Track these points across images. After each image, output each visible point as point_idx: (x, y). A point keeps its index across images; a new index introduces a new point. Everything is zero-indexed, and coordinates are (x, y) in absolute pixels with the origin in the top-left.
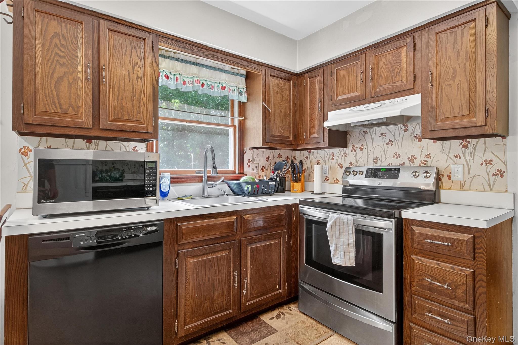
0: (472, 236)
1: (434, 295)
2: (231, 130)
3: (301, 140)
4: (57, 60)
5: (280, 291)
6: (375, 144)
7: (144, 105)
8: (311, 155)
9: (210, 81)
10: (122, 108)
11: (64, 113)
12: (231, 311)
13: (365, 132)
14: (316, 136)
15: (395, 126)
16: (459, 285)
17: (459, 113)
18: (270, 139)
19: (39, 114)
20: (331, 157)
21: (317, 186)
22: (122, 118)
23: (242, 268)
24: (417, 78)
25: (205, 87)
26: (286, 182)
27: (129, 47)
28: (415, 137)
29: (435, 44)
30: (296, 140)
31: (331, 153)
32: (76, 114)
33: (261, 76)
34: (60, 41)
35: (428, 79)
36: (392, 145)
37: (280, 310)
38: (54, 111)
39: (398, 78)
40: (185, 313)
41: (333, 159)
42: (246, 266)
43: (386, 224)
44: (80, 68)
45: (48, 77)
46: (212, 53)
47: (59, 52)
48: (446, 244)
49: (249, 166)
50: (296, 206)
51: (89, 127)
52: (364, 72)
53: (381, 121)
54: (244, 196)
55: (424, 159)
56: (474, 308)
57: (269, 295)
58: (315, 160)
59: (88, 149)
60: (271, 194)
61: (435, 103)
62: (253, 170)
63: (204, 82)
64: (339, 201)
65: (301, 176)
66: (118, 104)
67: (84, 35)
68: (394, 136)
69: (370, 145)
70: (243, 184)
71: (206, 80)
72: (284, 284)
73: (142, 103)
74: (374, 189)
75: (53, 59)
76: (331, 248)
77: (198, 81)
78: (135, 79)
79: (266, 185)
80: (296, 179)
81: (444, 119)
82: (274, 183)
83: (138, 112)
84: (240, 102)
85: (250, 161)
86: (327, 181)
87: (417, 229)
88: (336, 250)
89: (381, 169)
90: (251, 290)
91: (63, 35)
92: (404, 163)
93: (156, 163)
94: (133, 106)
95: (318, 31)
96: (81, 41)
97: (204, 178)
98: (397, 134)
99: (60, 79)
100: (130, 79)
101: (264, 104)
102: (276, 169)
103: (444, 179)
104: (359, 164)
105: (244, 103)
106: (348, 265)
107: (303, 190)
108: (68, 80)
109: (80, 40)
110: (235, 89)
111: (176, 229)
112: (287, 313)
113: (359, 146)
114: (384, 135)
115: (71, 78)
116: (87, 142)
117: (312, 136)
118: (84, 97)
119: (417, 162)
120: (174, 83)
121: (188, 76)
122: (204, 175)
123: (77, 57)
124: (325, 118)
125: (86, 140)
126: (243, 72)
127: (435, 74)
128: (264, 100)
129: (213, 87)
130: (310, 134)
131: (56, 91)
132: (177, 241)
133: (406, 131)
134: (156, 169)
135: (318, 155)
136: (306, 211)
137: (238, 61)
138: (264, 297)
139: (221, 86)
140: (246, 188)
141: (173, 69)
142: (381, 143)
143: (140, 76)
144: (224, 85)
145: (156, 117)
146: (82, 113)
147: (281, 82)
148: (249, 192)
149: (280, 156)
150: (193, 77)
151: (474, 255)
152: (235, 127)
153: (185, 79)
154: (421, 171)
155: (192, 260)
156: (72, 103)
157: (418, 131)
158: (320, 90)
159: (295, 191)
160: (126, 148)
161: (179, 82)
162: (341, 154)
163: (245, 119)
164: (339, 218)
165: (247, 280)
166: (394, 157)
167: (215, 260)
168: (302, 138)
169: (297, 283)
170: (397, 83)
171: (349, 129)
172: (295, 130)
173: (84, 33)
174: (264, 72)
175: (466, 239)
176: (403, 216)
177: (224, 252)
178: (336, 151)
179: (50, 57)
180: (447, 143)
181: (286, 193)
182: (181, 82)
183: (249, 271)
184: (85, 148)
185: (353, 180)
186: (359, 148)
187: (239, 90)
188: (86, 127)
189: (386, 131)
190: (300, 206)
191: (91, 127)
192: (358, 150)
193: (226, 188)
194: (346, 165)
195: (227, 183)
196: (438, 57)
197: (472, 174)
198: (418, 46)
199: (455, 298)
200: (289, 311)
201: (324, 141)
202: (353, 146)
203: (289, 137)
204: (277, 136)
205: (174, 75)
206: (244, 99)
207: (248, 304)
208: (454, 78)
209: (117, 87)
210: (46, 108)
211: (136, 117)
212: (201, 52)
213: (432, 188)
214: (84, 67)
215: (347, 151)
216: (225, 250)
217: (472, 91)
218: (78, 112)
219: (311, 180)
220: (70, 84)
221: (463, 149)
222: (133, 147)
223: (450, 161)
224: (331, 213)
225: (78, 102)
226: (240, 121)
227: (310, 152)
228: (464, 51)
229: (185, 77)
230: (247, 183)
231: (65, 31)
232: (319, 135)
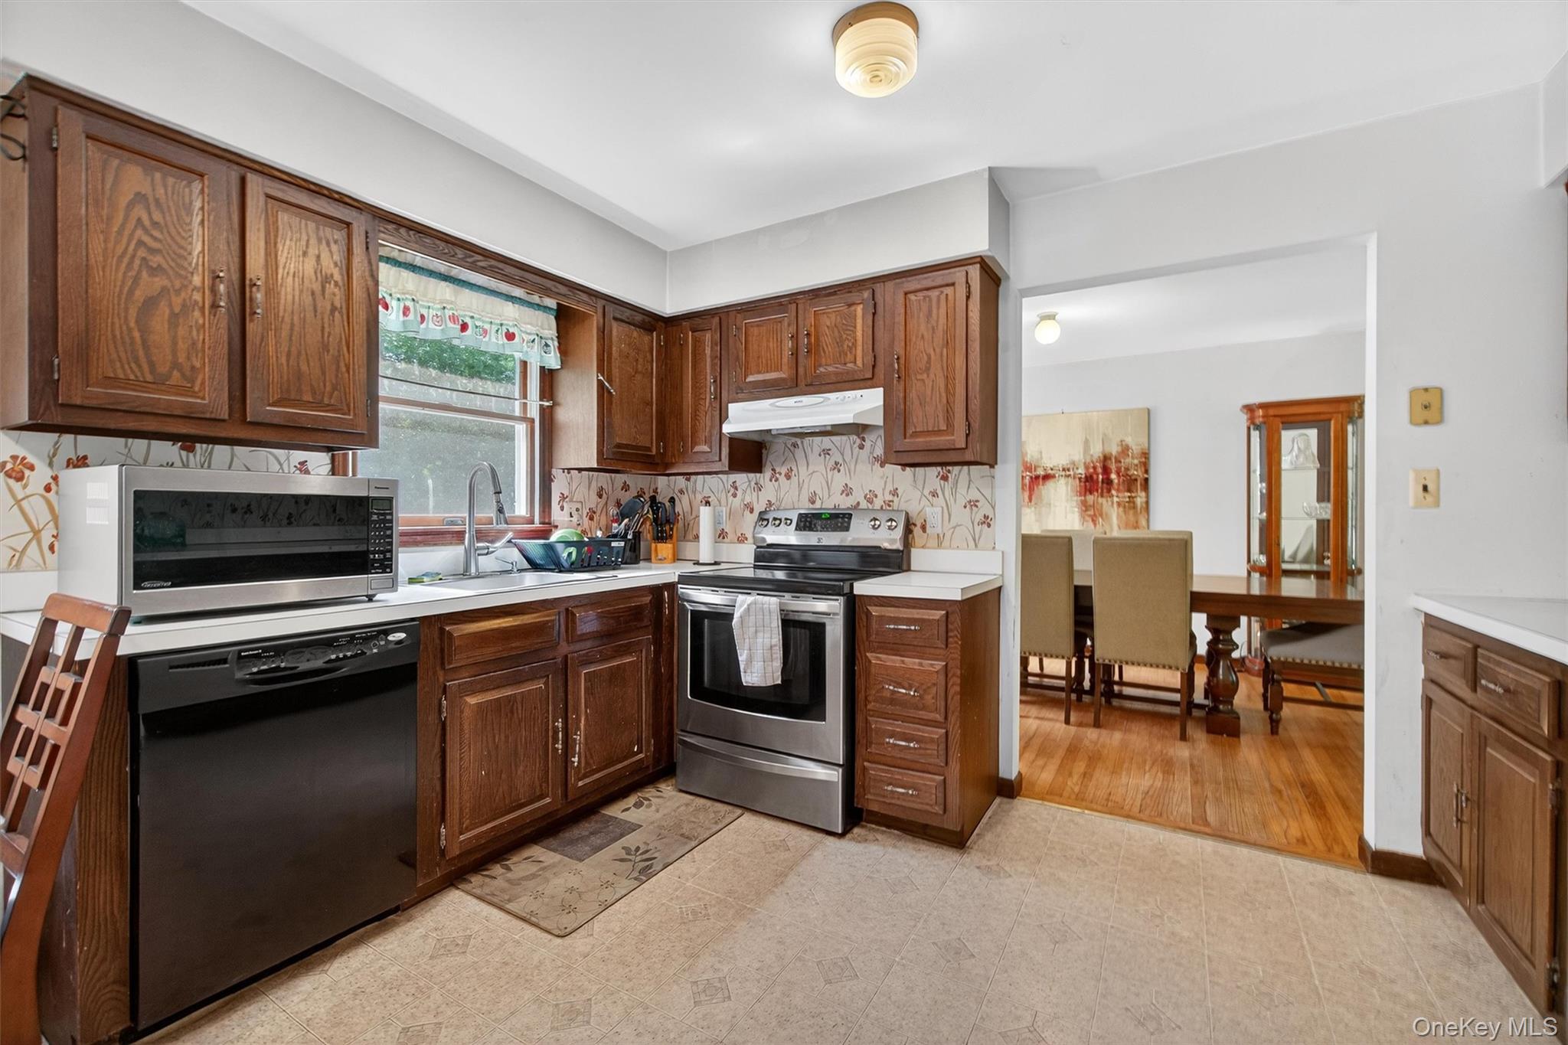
0: (944, 612)
1: (898, 710)
2: (521, 429)
3: (673, 455)
4: (144, 259)
5: (641, 756)
6: (811, 468)
7: (348, 371)
8: (690, 484)
9: (479, 319)
10: (299, 375)
11: (160, 383)
12: (548, 800)
13: (795, 445)
14: (706, 448)
15: (844, 438)
16: (929, 688)
17: (934, 427)
18: (614, 453)
19: (98, 384)
20: (732, 490)
21: (705, 549)
22: (298, 398)
23: (569, 714)
24: (878, 359)
25: (469, 332)
26: (642, 543)
27: (313, 241)
28: (876, 459)
29: (903, 311)
30: (663, 455)
31: (731, 483)
32: (189, 385)
33: (595, 318)
34: (150, 214)
35: (892, 365)
36: (839, 471)
37: (639, 794)
38: (136, 376)
39: (850, 357)
40: (461, 809)
41: (735, 495)
42: (577, 711)
43: (829, 606)
44: (197, 280)
45: (119, 296)
46: (493, 263)
47: (146, 239)
48: (913, 628)
49: (562, 508)
50: (671, 587)
51: (222, 417)
52: (795, 338)
53: (823, 429)
54: (560, 572)
55: (889, 497)
56: (946, 718)
57: (620, 766)
58: (699, 497)
59: (186, 465)
60: (615, 567)
61: (902, 407)
62: (571, 516)
63: (468, 320)
64: (749, 573)
65: (671, 529)
66: (288, 365)
67: (208, 203)
68: (843, 455)
69: (803, 469)
70: (560, 547)
71: (472, 317)
72: (648, 743)
73: (342, 364)
74: (805, 551)
75: (133, 256)
76: (740, 659)
77: (453, 319)
78: (328, 312)
79: (606, 548)
80: (661, 537)
81: (916, 434)
82: (622, 544)
83: (335, 388)
84: (542, 369)
85: (563, 497)
86: (724, 538)
87: (875, 611)
88: (750, 660)
89: (821, 514)
90: (586, 757)
91: (157, 201)
92: (858, 503)
93: (390, 500)
94: (324, 373)
95: (711, 242)
96: (199, 218)
97: (467, 535)
98: (848, 452)
99: (150, 303)
100: (316, 311)
101: (601, 378)
102: (623, 515)
103: (917, 531)
104: (783, 505)
105: (551, 371)
106: (770, 683)
107: (677, 558)
108: (170, 306)
109: (197, 215)
110: (533, 341)
111: (441, 639)
112: (653, 797)
113: (784, 470)
114: (826, 452)
115: (177, 301)
116: (182, 448)
117: (697, 449)
118: (209, 348)
119: (878, 503)
120: (397, 316)
121: (430, 304)
122: (467, 526)
123: (190, 254)
124: (723, 417)
125: (180, 444)
126: (551, 303)
127: (902, 361)
128: (600, 369)
129: (485, 332)
130: (694, 444)
131: (139, 330)
132: (443, 664)
133: (861, 447)
134: (391, 514)
135: (706, 488)
136: (687, 594)
137: (549, 284)
138: (612, 769)
139: (505, 330)
140: (565, 555)
141: (396, 287)
142: (822, 468)
143: (339, 306)
144: (511, 331)
145: (373, 398)
146: (203, 383)
147: (635, 334)
148: (572, 564)
149: (626, 487)
150: (444, 308)
151: (947, 640)
152: (532, 421)
153: (424, 312)
154: (883, 517)
155: (472, 700)
156: (180, 360)
157: (879, 451)
158: (713, 358)
159: (660, 560)
160: (281, 464)
161: (411, 316)
162: (750, 484)
163: (555, 404)
164: (755, 603)
165: (580, 735)
166: (843, 491)
167: (519, 698)
168: (676, 452)
169: (671, 735)
170: (848, 365)
171: (768, 438)
172: (662, 436)
173: (206, 198)
174: (600, 311)
175: (937, 618)
176: (856, 592)
177: (536, 682)
178: (742, 478)
179: (126, 248)
180: (920, 470)
181: (642, 564)
182: (416, 316)
183: (583, 721)
184: (178, 463)
185: (773, 536)
186: (783, 474)
187: (543, 341)
188: (213, 416)
189: (830, 446)
190: (680, 586)
191: (226, 417)
192: (782, 478)
193: (515, 555)
194: (759, 508)
195: (515, 545)
196: (908, 333)
197: (953, 523)
198: (880, 310)
199: (924, 708)
200: (659, 794)
201: (720, 460)
202: (773, 470)
203: (649, 449)
204: (627, 446)
205: (399, 300)
206: (553, 361)
207: (580, 784)
208: (928, 369)
209: (286, 327)
210: (114, 371)
211: (331, 397)
212: (469, 260)
213: (898, 546)
214: (206, 278)
215: (762, 479)
216: (537, 678)
217: (950, 393)
218: (193, 381)
219: (691, 537)
220: (174, 316)
221: (942, 482)
222: (299, 463)
223: (924, 501)
224: (740, 596)
225: (194, 359)
226: (542, 409)
227: (688, 480)
228: (940, 328)
229: (423, 306)
230: (569, 544)
231: (162, 191)
232: (711, 448)
